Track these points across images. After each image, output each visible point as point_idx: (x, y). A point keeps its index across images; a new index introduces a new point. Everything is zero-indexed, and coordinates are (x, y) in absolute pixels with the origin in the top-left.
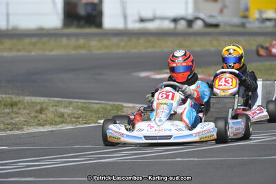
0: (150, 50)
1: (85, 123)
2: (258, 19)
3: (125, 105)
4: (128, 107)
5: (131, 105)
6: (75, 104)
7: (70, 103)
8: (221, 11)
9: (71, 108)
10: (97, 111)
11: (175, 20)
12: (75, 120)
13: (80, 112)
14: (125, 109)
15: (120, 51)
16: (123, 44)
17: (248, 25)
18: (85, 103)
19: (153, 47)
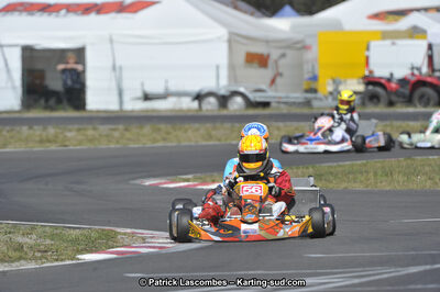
0: (160, 144)
1: (57, 260)
2: (331, 93)
3: (119, 230)
4: (125, 234)
5: (129, 230)
6: (40, 230)
7: (33, 228)
8: (273, 82)
9: (34, 237)
10: (75, 241)
11: (199, 97)
12: (39, 254)
13: (48, 242)
14: (119, 237)
15: (112, 146)
16: (116, 134)
17: (316, 104)
18: (56, 228)
19: (164, 139)
